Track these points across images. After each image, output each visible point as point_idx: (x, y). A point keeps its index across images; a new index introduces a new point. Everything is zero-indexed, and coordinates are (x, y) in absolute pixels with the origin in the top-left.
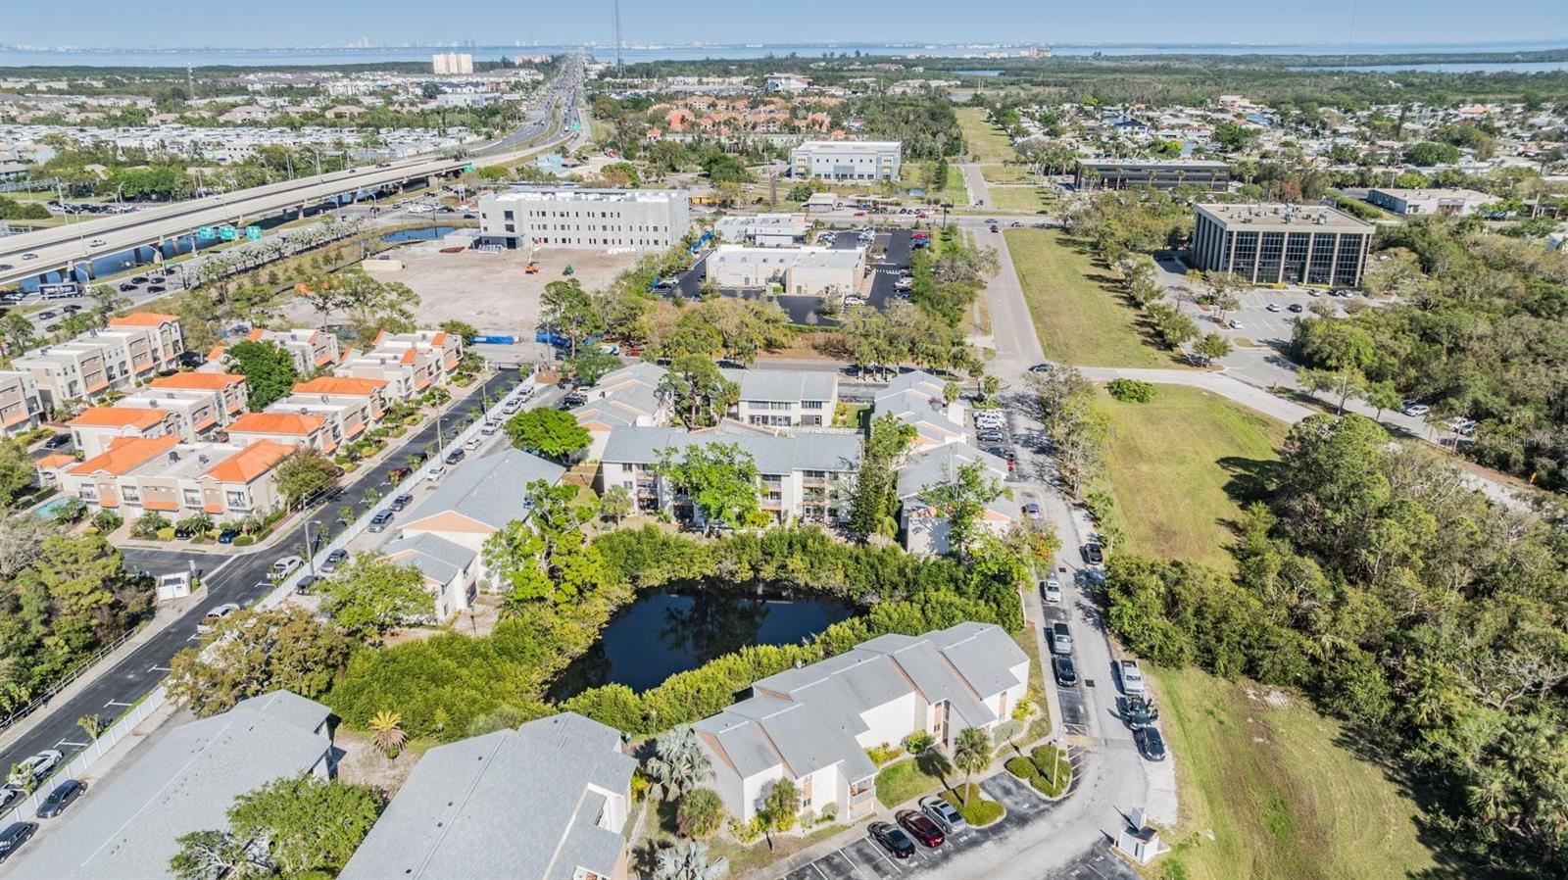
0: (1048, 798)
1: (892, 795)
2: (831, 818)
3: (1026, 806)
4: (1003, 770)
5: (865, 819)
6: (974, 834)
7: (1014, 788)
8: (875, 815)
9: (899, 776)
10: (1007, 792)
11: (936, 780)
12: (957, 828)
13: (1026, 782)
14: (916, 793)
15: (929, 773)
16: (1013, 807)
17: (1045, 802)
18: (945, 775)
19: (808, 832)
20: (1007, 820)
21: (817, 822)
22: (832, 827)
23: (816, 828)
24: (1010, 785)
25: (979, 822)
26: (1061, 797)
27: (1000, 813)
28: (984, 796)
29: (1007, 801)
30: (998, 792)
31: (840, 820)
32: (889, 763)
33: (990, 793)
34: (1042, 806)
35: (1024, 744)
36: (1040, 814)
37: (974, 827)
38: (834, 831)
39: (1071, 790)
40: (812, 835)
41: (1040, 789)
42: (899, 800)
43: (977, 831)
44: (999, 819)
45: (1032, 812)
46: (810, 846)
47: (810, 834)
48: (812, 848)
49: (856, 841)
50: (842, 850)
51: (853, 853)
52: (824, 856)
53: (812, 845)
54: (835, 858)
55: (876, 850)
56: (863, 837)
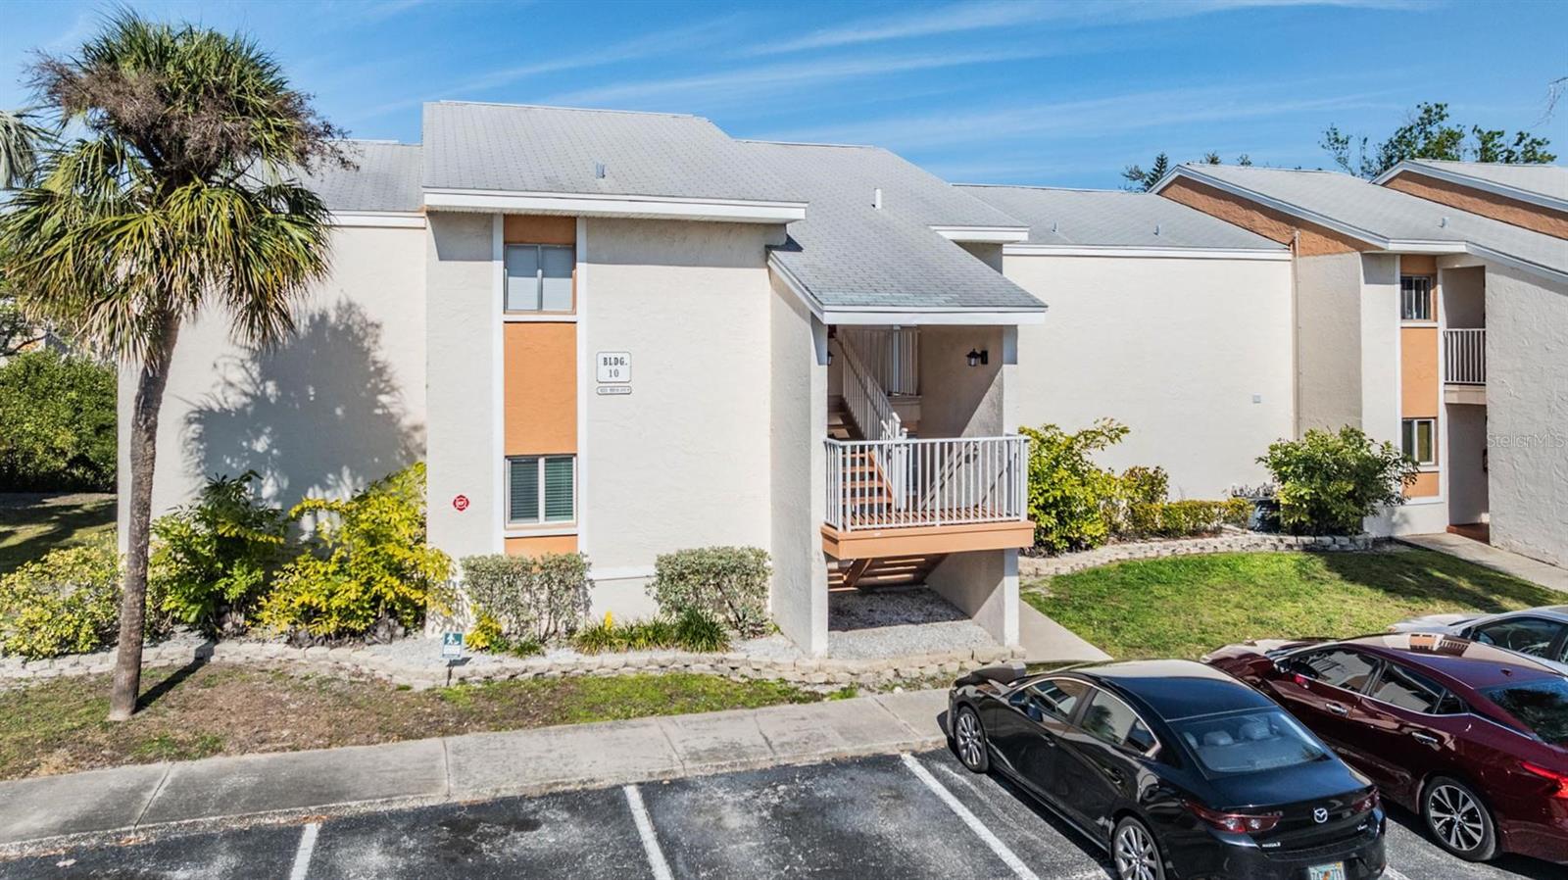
19: (492, 664)
22: (684, 678)
38: (679, 695)
40: (500, 688)
46: (422, 736)
47: (488, 679)
48: (433, 744)
49: (816, 757)
50: (652, 791)
51: (734, 820)
52: (464, 796)
53: (445, 733)
54: (550, 822)
55: (969, 830)
56: (886, 746)
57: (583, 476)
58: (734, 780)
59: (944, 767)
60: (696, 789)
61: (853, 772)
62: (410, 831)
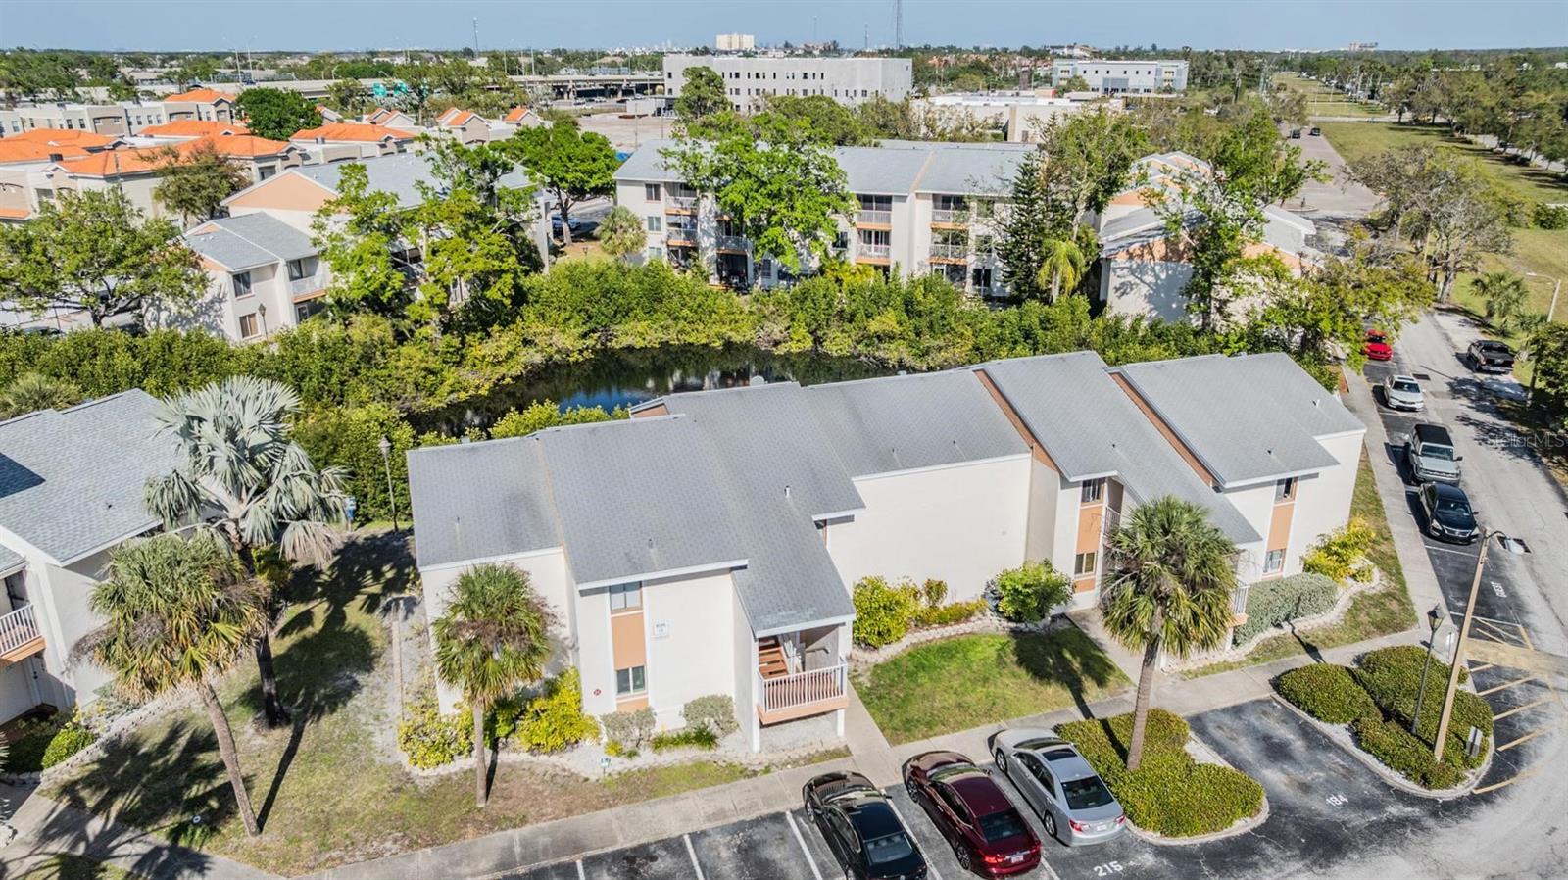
0: (1412, 787)
1: (915, 711)
2: (705, 738)
3: (1339, 800)
4: (1268, 692)
5: (810, 760)
6: (1148, 860)
7: (1298, 745)
8: (843, 753)
9: (953, 666)
10: (1277, 752)
11: (1057, 694)
12: (1095, 828)
13: (1339, 733)
14: (988, 715)
15: (1040, 673)
16: (1292, 796)
17: (1402, 796)
18: (1089, 685)
19: (620, 764)
20: (1268, 831)
21: (659, 743)
22: (700, 765)
23: (647, 758)
24: (1284, 733)
25: (1172, 823)
26: (1460, 790)
27: (1248, 807)
28: (1200, 752)
29: (1275, 777)
30: (1247, 749)
31: (729, 749)
32: (935, 634)
33: (1219, 748)
34: (1395, 810)
35: (1330, 640)
36: (1389, 832)
37: (1154, 837)
38: (699, 776)
39: (1493, 776)
40: (626, 779)
41: (1388, 758)
42: (932, 724)
43: (1161, 851)
44: (1241, 826)
45: (1358, 820)
46: (602, 808)
47: (620, 774)
48: (606, 813)
49: (754, 816)
50: (695, 837)
51: (725, 854)
52: (628, 845)
53: (610, 806)
54: (662, 857)
55: (805, 857)
56: (780, 809)
57: (649, 675)
58: (723, 830)
59: (801, 820)
60: (709, 836)
61: (767, 824)
62: (613, 862)
